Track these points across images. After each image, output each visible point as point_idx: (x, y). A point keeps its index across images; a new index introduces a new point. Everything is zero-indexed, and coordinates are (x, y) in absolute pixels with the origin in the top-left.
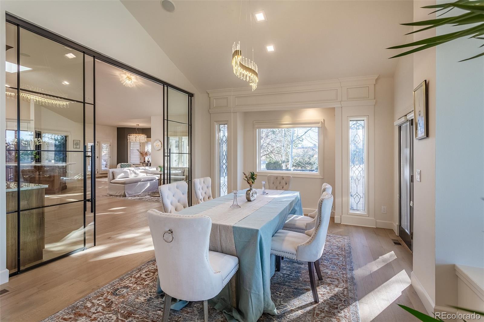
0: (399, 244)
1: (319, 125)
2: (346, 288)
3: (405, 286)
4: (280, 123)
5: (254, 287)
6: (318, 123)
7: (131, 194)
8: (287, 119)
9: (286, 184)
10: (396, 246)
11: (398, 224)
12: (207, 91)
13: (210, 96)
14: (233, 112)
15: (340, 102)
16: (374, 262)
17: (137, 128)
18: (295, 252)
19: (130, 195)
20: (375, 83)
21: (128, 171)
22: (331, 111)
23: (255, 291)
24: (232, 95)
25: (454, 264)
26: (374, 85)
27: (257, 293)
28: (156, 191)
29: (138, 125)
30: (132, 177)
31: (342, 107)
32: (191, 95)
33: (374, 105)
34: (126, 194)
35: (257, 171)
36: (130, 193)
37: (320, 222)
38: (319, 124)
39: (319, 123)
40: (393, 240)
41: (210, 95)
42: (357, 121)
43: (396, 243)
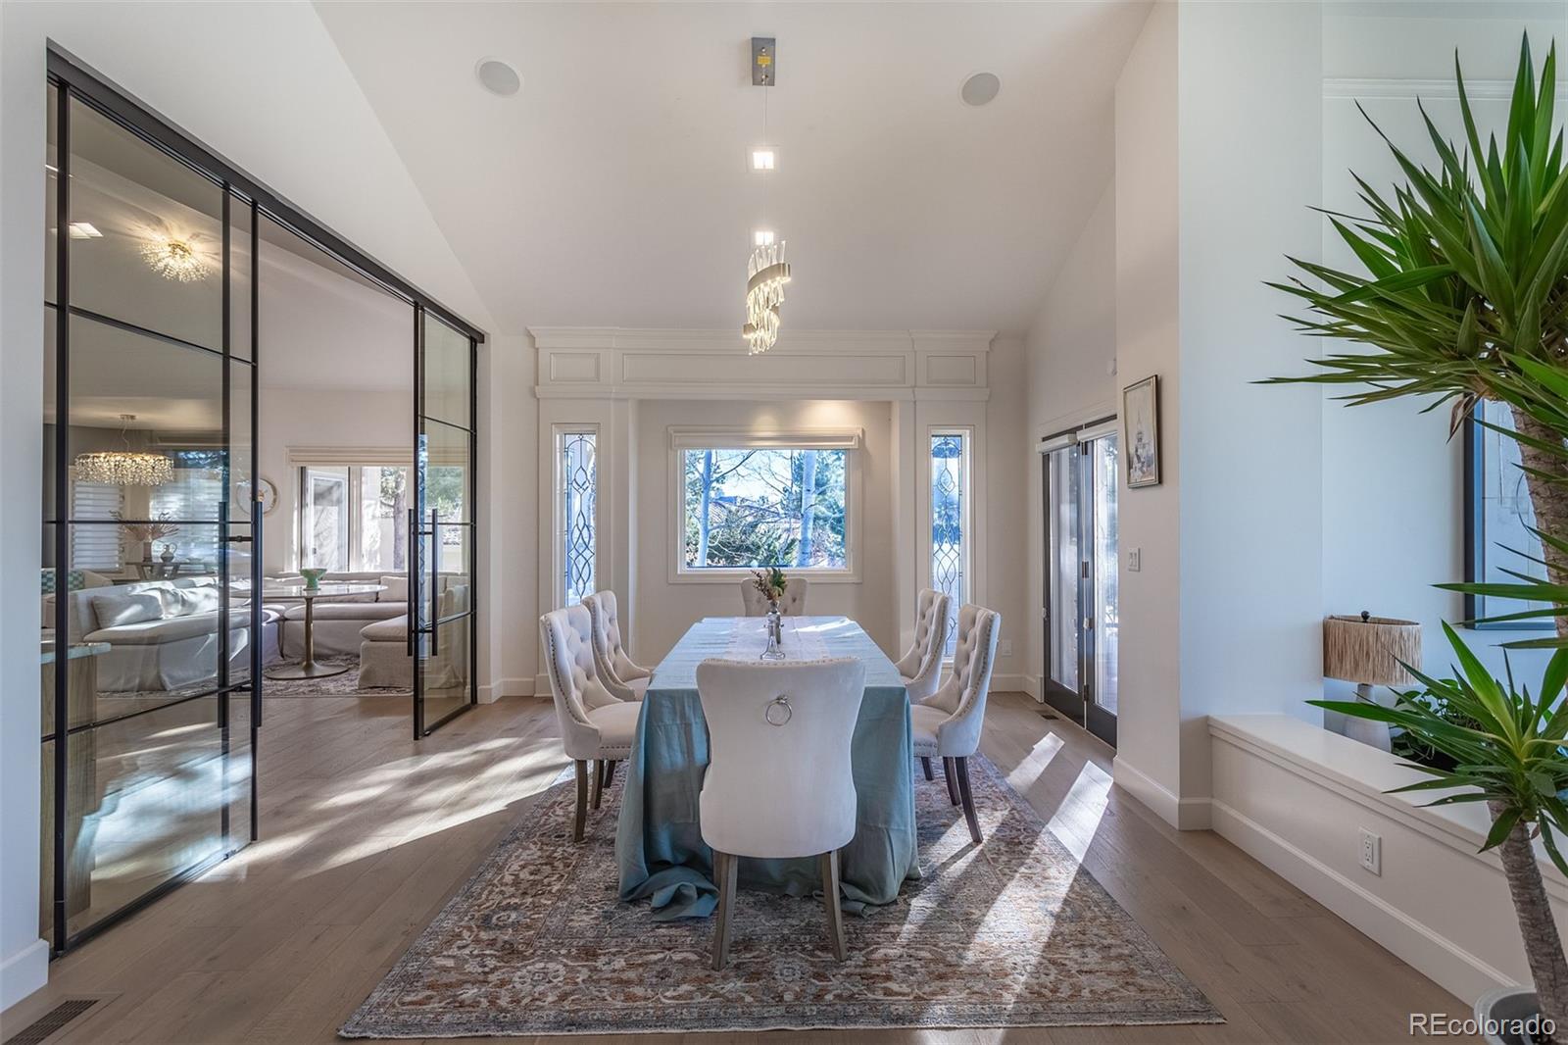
0: (1054, 718)
1: (853, 443)
2: (1013, 809)
3: (1108, 786)
4: (746, 434)
5: (897, 818)
6: (850, 438)
7: (184, 680)
8: (765, 424)
9: (794, 600)
10: (1050, 722)
11: (1042, 676)
12: (529, 328)
13: (537, 346)
14: (616, 400)
15: (911, 390)
16: (1029, 757)
17: (125, 428)
18: (934, 740)
19: (179, 681)
20: (988, 349)
21: (157, 594)
22: (880, 410)
23: (899, 826)
24: (614, 346)
25: (1205, 714)
26: (985, 354)
27: (903, 828)
28: (270, 662)
29: (133, 417)
30: (171, 617)
31: (915, 402)
32: (476, 338)
33: (987, 402)
34: (166, 679)
35: (679, 572)
36: (179, 673)
37: (984, 667)
38: (851, 441)
39: (852, 438)
40: (1038, 712)
41: (537, 340)
42: (945, 436)
43: (1047, 717)
